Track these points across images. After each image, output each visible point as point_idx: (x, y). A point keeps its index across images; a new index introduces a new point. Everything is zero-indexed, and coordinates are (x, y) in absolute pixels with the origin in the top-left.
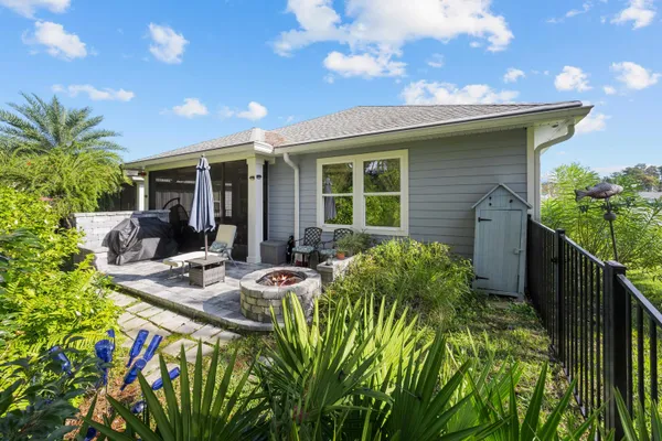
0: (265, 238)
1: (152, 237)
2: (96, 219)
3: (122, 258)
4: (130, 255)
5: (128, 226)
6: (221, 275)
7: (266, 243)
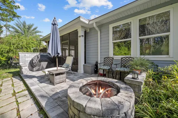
0: (85, 63)
1: (45, 61)
2: (26, 55)
3: (35, 69)
4: (37, 68)
5: (36, 57)
6: (64, 79)
7: (85, 65)
